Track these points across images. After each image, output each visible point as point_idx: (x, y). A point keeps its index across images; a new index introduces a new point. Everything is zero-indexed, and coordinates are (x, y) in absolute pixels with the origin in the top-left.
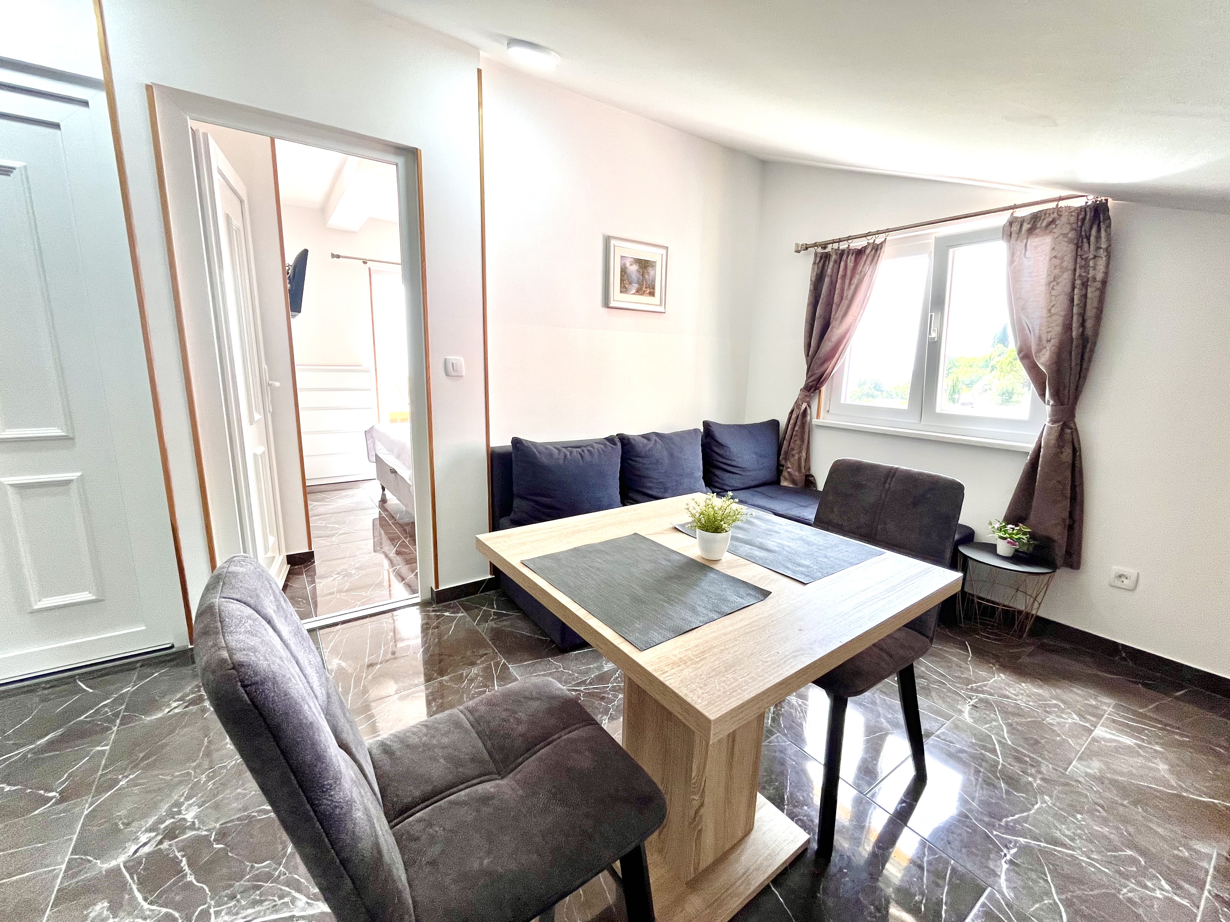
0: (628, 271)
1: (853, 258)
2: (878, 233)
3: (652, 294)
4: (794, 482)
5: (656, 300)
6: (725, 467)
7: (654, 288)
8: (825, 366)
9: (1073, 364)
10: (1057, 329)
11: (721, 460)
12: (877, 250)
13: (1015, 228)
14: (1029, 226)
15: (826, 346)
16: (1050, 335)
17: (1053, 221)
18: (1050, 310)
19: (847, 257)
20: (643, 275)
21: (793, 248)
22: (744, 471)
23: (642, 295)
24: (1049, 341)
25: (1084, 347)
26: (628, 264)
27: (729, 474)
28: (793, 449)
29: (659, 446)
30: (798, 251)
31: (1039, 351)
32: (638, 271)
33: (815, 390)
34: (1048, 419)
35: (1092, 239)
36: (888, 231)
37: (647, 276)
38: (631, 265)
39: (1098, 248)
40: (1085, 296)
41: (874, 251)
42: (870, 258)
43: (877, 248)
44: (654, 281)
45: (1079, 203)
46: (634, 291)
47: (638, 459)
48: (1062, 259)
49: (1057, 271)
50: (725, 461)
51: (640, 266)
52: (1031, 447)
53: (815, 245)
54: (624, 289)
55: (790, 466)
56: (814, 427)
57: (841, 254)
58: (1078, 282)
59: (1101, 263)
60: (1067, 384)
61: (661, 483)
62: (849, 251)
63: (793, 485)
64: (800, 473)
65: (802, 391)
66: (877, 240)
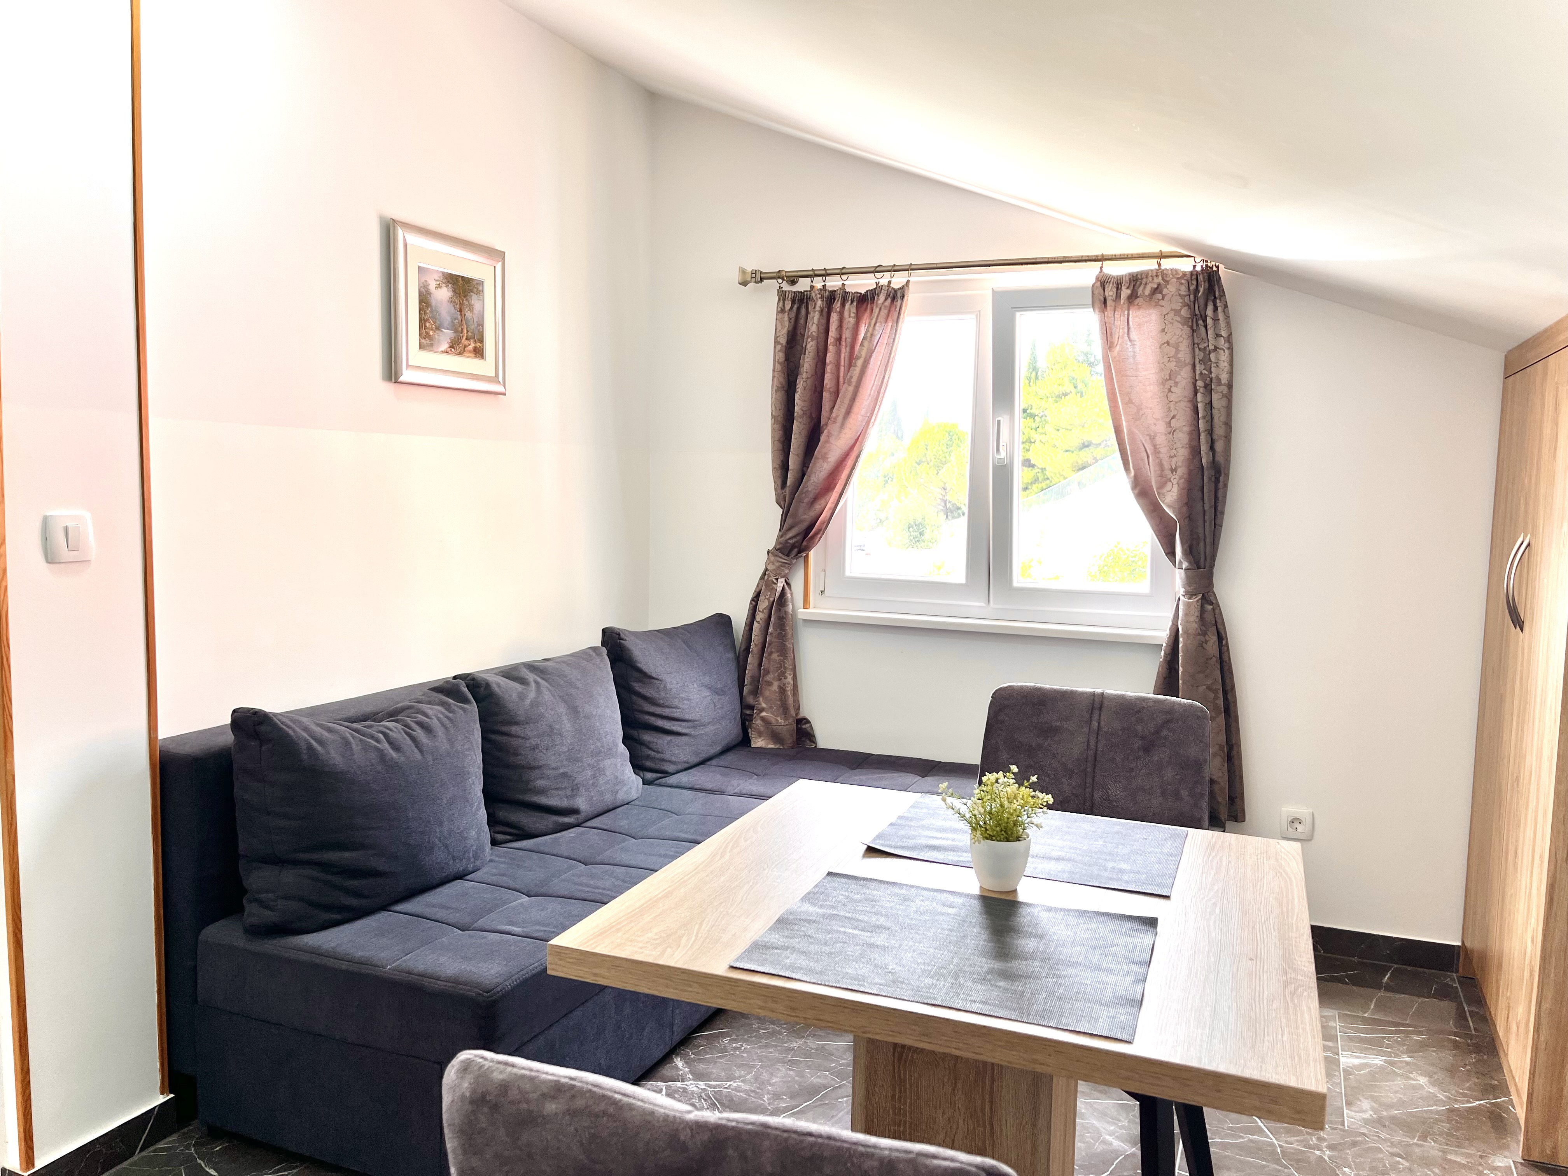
0: (433, 303)
1: (854, 310)
2: (894, 269)
3: (479, 353)
4: (775, 736)
5: (485, 366)
6: (660, 723)
7: (482, 341)
8: (817, 507)
9: (1207, 507)
10: (1182, 453)
11: (652, 709)
12: (894, 299)
13: (1110, 292)
14: (1129, 292)
15: (820, 471)
17: (1157, 290)
18: (1169, 423)
19: (843, 305)
20: (461, 311)
21: (736, 277)
22: (694, 727)
23: (460, 354)
24: (1173, 470)
25: (1217, 481)
26: (432, 286)
27: (668, 738)
28: (767, 672)
29: (547, 696)
30: (744, 283)
31: (1161, 486)
32: (451, 301)
33: (800, 552)
34: (1182, 590)
35: (1209, 321)
36: (910, 268)
37: (468, 314)
38: (438, 287)
39: (1218, 336)
40: (1210, 405)
41: (889, 300)
42: (884, 312)
43: (896, 296)
44: (481, 324)
45: (1185, 266)
46: (445, 346)
47: (514, 729)
49: (1172, 365)
50: (658, 710)
51: (454, 291)
53: (778, 276)
54: (426, 341)
55: (764, 705)
56: (800, 624)
57: (830, 298)
58: (1200, 383)
59: (1224, 356)
60: (1201, 536)
61: (564, 775)
62: (845, 296)
63: (775, 743)
64: (786, 719)
65: (773, 554)
66: (894, 281)
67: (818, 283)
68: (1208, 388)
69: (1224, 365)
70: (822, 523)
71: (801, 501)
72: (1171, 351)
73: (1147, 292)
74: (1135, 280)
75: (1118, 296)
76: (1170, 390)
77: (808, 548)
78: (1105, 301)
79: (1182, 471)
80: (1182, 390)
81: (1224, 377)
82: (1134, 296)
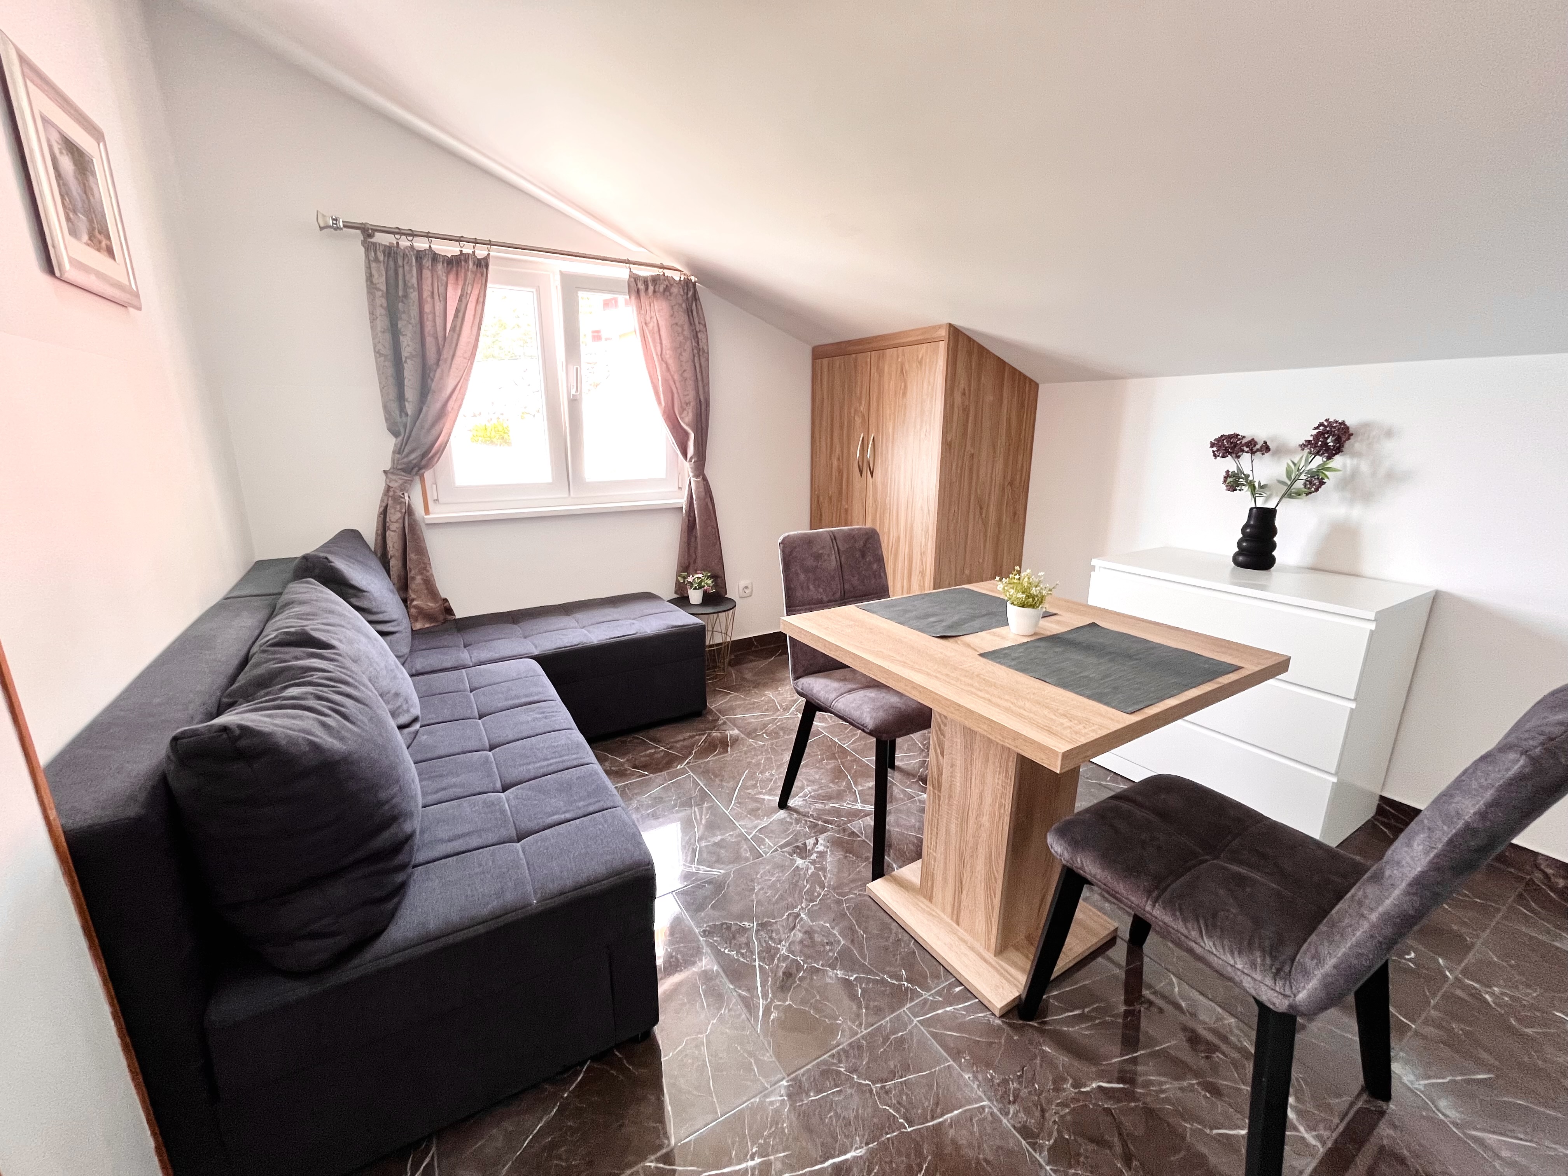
1: (443, 269)
3: (110, 252)
4: (430, 618)
5: (119, 271)
7: (108, 237)
8: (434, 432)
12: (479, 266)
13: (642, 287)
14: (651, 288)
15: (436, 402)
16: (687, 398)
17: (667, 289)
18: (681, 375)
19: (433, 264)
20: (85, 192)
21: (314, 221)
23: (97, 249)
26: (57, 147)
28: (410, 571)
32: (75, 176)
33: (419, 470)
34: (691, 474)
35: (695, 314)
36: (490, 243)
37: (91, 198)
38: (61, 151)
39: (699, 323)
41: (476, 267)
43: (482, 264)
44: (104, 215)
45: (677, 276)
46: (85, 236)
48: (682, 326)
49: (682, 338)
51: (73, 161)
52: (682, 501)
53: (354, 226)
54: (72, 224)
55: (413, 596)
56: (423, 528)
57: (420, 255)
58: (694, 351)
59: (704, 336)
62: (434, 257)
63: (431, 623)
64: (433, 602)
65: (392, 473)
66: (477, 252)
67: (404, 243)
68: (698, 353)
69: (704, 341)
70: (440, 446)
71: (422, 427)
72: (680, 330)
73: (661, 289)
74: (655, 280)
75: (647, 289)
76: (681, 354)
77: (426, 467)
78: (638, 291)
79: (692, 404)
80: (686, 355)
81: (705, 348)
82: (654, 292)
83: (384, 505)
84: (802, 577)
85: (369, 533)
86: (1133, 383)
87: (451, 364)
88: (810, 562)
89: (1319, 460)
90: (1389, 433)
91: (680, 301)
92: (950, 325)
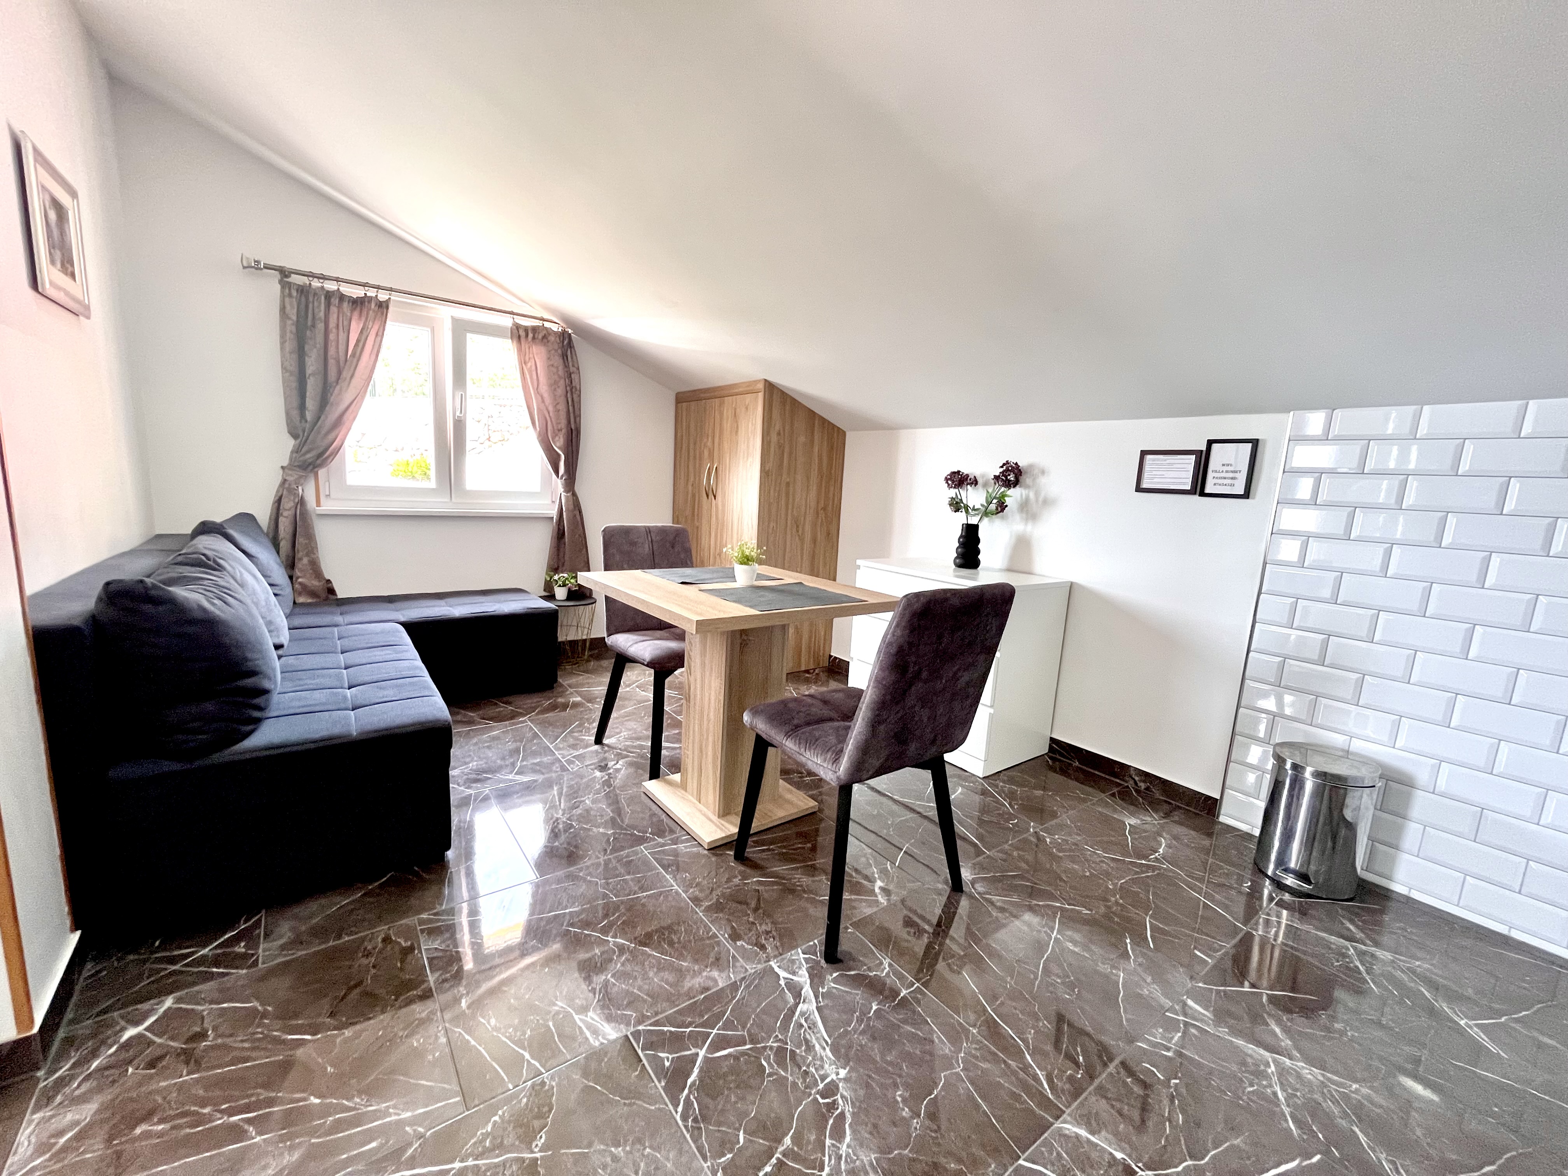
0: (50, 223)
1: (349, 307)
3: (73, 276)
4: (313, 594)
5: (77, 290)
7: (73, 265)
8: (331, 437)
12: (381, 307)
13: (522, 333)
14: (531, 335)
16: (560, 425)
17: (544, 337)
18: (555, 407)
19: (340, 302)
20: (61, 234)
21: (239, 262)
23: (66, 274)
24: (559, 430)
26: (47, 205)
28: (298, 551)
30: (247, 267)
31: (555, 440)
32: (57, 223)
33: (314, 468)
35: (569, 358)
36: (391, 290)
37: (65, 239)
38: (50, 207)
39: (573, 366)
41: (377, 307)
42: (374, 314)
43: (383, 306)
44: (71, 249)
45: (555, 327)
46: (59, 265)
48: (557, 368)
49: (556, 377)
51: (56, 213)
55: (299, 574)
56: (314, 518)
57: (329, 295)
58: (568, 388)
59: (576, 376)
60: (571, 464)
62: (342, 297)
63: (313, 598)
64: (319, 581)
65: (290, 469)
66: (379, 296)
67: (316, 284)
68: (571, 390)
69: (577, 380)
70: (334, 449)
71: (319, 432)
72: (555, 370)
73: (540, 337)
74: (535, 329)
75: (527, 336)
77: (321, 466)
78: (519, 337)
79: (564, 431)
80: (560, 391)
81: (578, 386)
82: (534, 338)
83: (280, 494)
84: (618, 557)
85: (263, 517)
86: (904, 433)
87: (349, 383)
88: (626, 548)
89: (1003, 489)
90: (1043, 472)
91: (556, 347)
92: (766, 380)
